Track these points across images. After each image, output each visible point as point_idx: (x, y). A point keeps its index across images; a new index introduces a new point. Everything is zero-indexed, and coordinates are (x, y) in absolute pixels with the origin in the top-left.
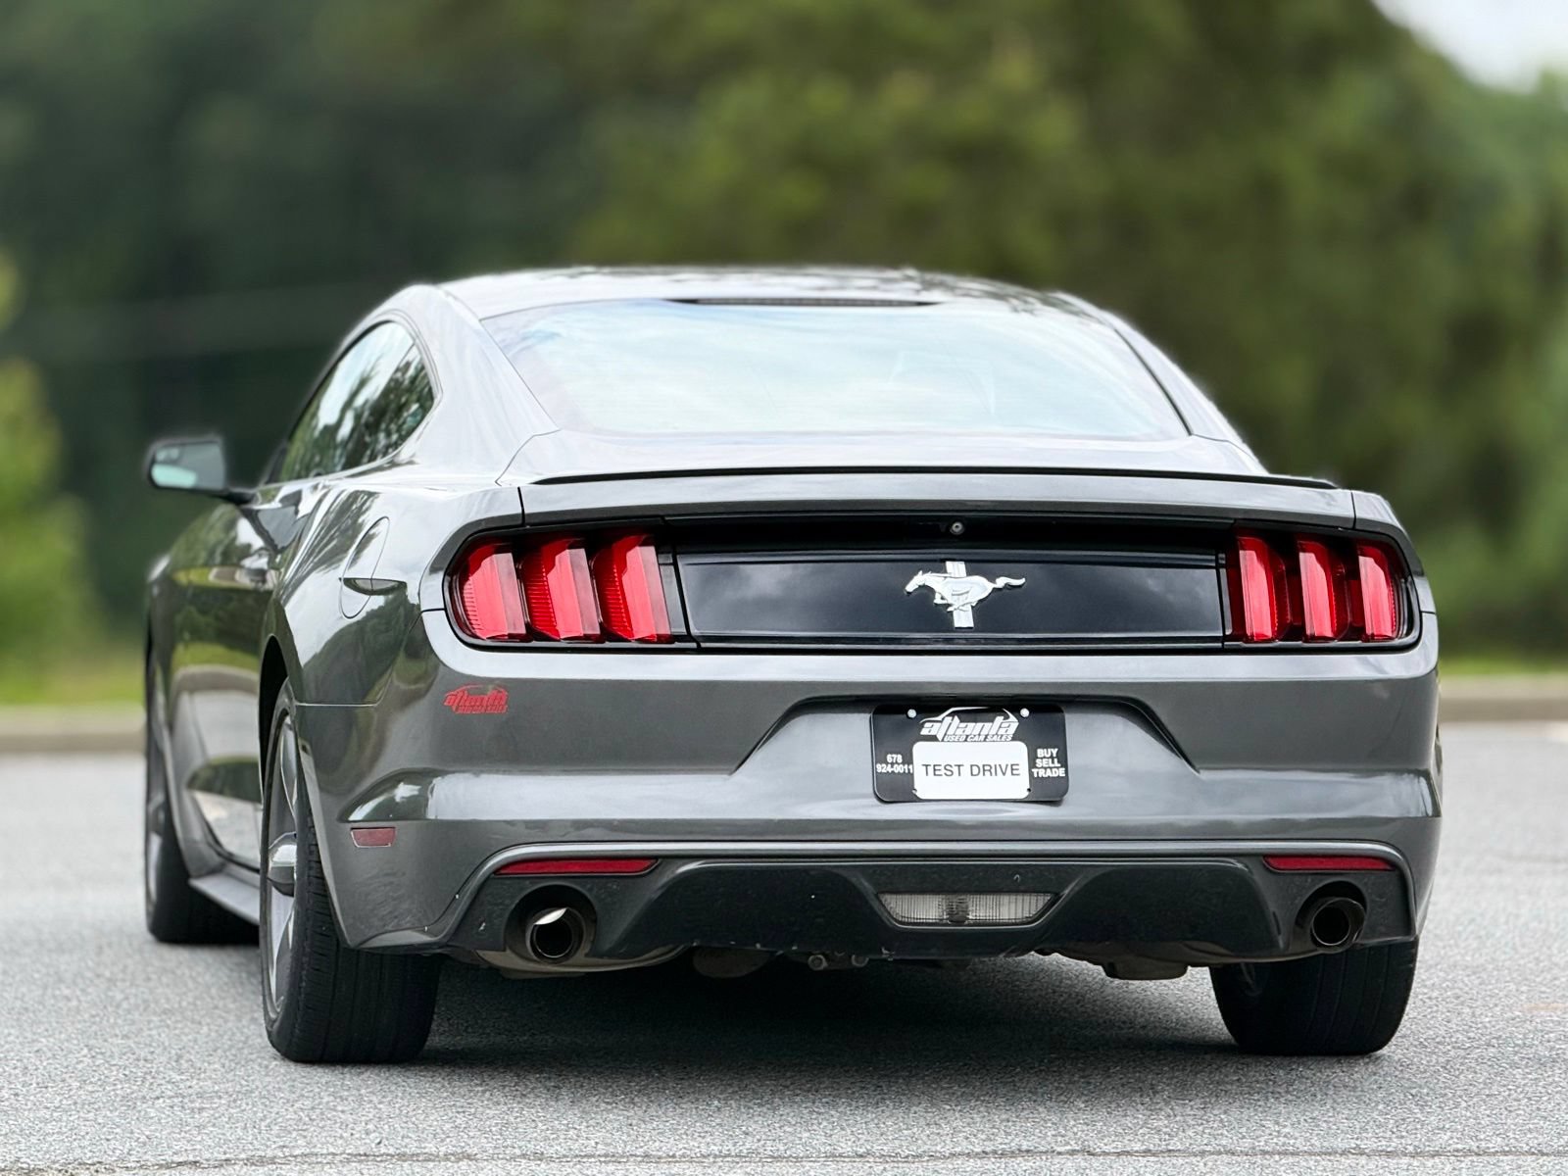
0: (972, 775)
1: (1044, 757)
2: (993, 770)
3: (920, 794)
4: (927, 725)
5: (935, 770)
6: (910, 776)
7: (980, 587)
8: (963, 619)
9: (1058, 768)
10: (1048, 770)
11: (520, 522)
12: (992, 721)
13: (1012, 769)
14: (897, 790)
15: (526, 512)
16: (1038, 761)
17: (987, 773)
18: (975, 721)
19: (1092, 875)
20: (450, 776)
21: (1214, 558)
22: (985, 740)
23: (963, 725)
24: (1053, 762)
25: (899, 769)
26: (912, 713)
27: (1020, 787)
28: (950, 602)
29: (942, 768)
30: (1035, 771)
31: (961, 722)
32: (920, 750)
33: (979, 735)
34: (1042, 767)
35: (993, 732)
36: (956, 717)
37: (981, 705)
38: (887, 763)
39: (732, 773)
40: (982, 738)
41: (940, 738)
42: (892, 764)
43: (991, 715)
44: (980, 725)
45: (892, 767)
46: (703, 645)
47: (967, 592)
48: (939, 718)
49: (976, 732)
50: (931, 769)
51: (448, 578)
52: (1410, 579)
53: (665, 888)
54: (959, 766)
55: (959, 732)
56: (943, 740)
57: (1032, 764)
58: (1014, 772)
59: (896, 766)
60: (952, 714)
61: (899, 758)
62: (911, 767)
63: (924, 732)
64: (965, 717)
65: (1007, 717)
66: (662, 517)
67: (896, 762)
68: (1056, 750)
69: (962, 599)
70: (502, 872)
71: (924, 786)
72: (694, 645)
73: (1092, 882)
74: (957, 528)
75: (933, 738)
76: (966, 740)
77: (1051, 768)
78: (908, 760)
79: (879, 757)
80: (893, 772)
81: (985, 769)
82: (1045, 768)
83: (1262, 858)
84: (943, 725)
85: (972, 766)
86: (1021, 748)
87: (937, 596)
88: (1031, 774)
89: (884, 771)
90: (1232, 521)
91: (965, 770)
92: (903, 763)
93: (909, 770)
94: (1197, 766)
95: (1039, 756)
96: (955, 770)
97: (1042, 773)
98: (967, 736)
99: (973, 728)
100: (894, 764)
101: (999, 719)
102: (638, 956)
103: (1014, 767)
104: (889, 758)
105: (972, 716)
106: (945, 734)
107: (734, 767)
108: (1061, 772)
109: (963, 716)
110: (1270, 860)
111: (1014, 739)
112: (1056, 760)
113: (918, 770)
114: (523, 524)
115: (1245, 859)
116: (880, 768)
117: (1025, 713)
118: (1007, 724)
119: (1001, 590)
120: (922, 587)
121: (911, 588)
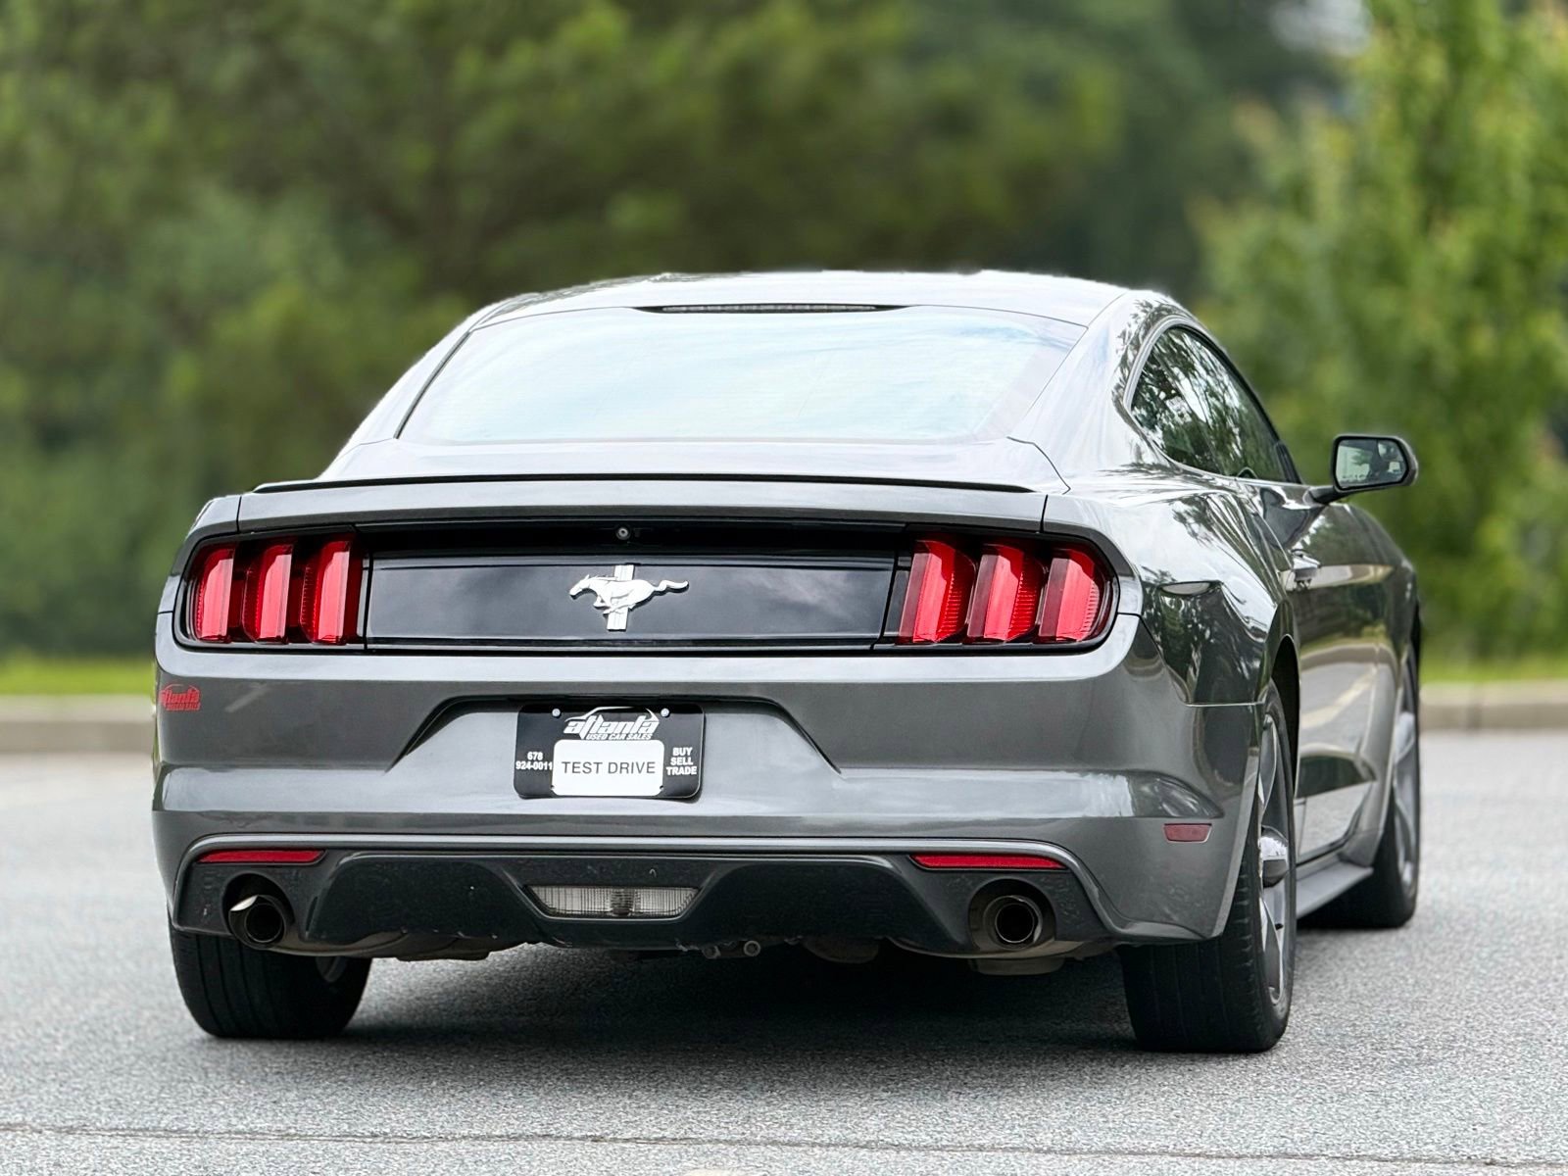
0: (609, 772)
1: (679, 756)
2: (630, 768)
3: (556, 790)
4: (571, 724)
5: (574, 767)
6: (548, 773)
7: (642, 589)
8: (617, 621)
9: (691, 766)
10: (682, 768)
11: (234, 530)
12: (634, 720)
13: (648, 767)
14: (535, 786)
15: (240, 519)
16: (673, 759)
17: (624, 771)
18: (619, 720)
19: (727, 870)
21: (893, 560)
22: (625, 739)
23: (607, 724)
24: (686, 761)
25: (538, 766)
26: (556, 712)
27: (654, 784)
28: (607, 604)
29: (581, 765)
30: (669, 769)
31: (605, 720)
32: (562, 748)
33: (621, 733)
34: (676, 766)
35: (634, 731)
36: (600, 717)
37: (627, 703)
38: (527, 760)
39: (390, 768)
40: (623, 737)
41: (582, 736)
42: (532, 761)
43: (636, 714)
44: (622, 724)
45: (532, 764)
46: (370, 646)
47: (627, 595)
48: (584, 717)
49: (618, 731)
50: (570, 766)
51: (183, 583)
52: (1115, 579)
53: (334, 879)
54: (598, 764)
55: (602, 730)
56: (585, 739)
57: (667, 763)
58: (650, 770)
59: (535, 763)
60: (596, 714)
61: (540, 755)
62: (550, 764)
63: (567, 730)
64: (609, 716)
65: (649, 717)
66: (353, 524)
67: (537, 760)
68: (691, 749)
69: (622, 602)
70: (203, 860)
71: (561, 783)
72: (361, 646)
74: (623, 533)
75: (576, 737)
76: (607, 739)
77: (684, 766)
78: (549, 757)
79: (521, 755)
80: (532, 769)
81: (623, 767)
82: (679, 767)
83: (908, 856)
84: (588, 724)
85: (610, 764)
86: (659, 747)
87: (599, 599)
88: (665, 771)
89: (523, 768)
90: (903, 525)
91: (604, 768)
92: (543, 761)
93: (548, 767)
94: (837, 766)
95: (674, 754)
96: (593, 767)
97: (675, 771)
98: (609, 735)
99: (616, 727)
100: (535, 761)
101: (642, 718)
103: (650, 765)
104: (530, 755)
105: (616, 715)
106: (588, 733)
107: (390, 764)
108: (693, 771)
109: (606, 714)
110: (918, 858)
111: (653, 738)
112: (690, 759)
113: (557, 767)
114: (238, 532)
115: (889, 857)
116: (522, 765)
117: (665, 712)
118: (648, 723)
119: (662, 593)
120: (587, 591)
121: (574, 591)
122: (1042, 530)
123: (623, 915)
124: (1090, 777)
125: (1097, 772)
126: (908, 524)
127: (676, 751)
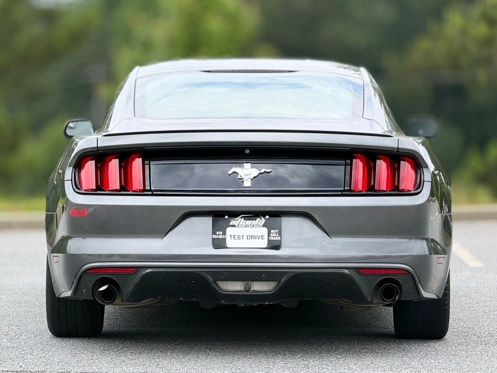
0: (247, 239)
1: (274, 233)
2: (255, 238)
3: (228, 246)
4: (232, 221)
5: (234, 237)
6: (224, 240)
7: (255, 172)
9: (278, 237)
10: (275, 237)
11: (96, 150)
12: (256, 220)
13: (262, 237)
14: (219, 244)
15: (98, 146)
16: (271, 234)
17: (253, 238)
19: (291, 275)
20: (73, 238)
21: (344, 162)
22: (253, 227)
23: (245, 221)
24: (276, 235)
25: (221, 237)
26: (226, 217)
27: (265, 243)
28: (243, 177)
29: (237, 236)
30: (270, 238)
31: (245, 220)
32: (229, 230)
33: (251, 225)
34: (273, 236)
35: (256, 224)
36: (243, 219)
37: (252, 214)
38: (216, 235)
39: (163, 238)
40: (252, 226)
41: (236, 226)
42: (218, 235)
43: (256, 218)
44: (251, 221)
45: (218, 236)
46: (154, 193)
47: (250, 174)
48: (237, 219)
49: (250, 224)
50: (232, 237)
51: (74, 169)
52: (422, 169)
53: (140, 279)
54: (243, 236)
55: (244, 224)
56: (237, 227)
57: (269, 235)
58: (263, 238)
59: (220, 236)
60: (241, 217)
61: (221, 233)
62: (225, 236)
63: (231, 224)
64: (246, 218)
65: (261, 219)
66: (144, 148)
67: (220, 235)
68: (278, 230)
69: (248, 177)
70: (87, 272)
71: (229, 243)
72: (150, 193)
73: (291, 277)
74: (247, 151)
75: (234, 226)
76: (246, 227)
77: (276, 237)
78: (224, 234)
79: (214, 233)
80: (218, 238)
81: (252, 237)
82: (274, 237)
83: (356, 269)
84: (239, 221)
85: (247, 236)
86: (265, 230)
87: (239, 176)
88: (268, 239)
89: (215, 237)
90: (350, 149)
91: (245, 237)
92: (222, 235)
93: (224, 237)
94: (331, 237)
95: (272, 232)
96: (241, 237)
97: (272, 239)
98: (246, 225)
99: (249, 222)
100: (219, 235)
101: (258, 219)
103: (263, 236)
104: (217, 233)
105: (248, 218)
106: (238, 225)
107: (163, 236)
108: (279, 238)
109: (245, 218)
110: (359, 270)
111: (263, 226)
112: (277, 234)
113: (228, 237)
114: (97, 150)
116: (214, 236)
117: (267, 217)
118: (261, 221)
119: (262, 173)
120: (234, 172)
121: (230, 173)
122: (398, 151)
123: (248, 291)
127: (272, 231)
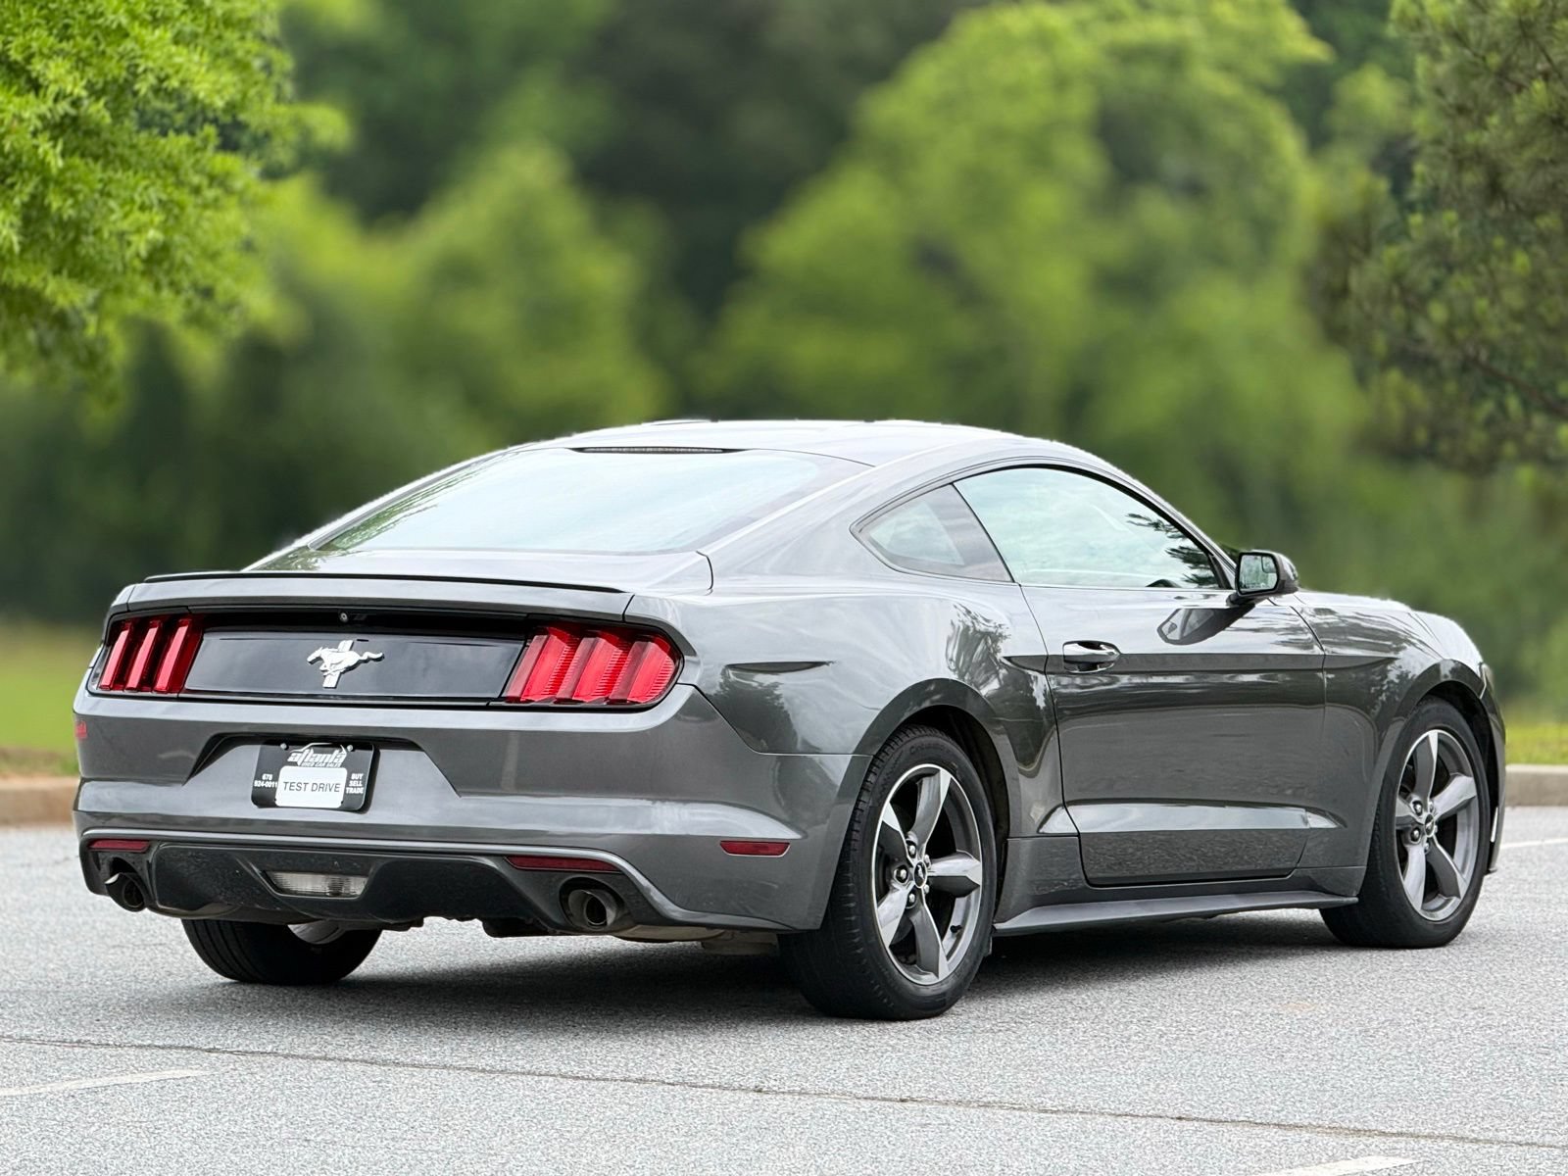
0: (312, 790)
1: (355, 780)
2: (325, 788)
3: (278, 803)
4: (293, 754)
5: (290, 786)
6: (274, 790)
7: (352, 658)
8: (330, 681)
9: (361, 787)
10: (357, 789)
11: (126, 609)
12: (332, 753)
14: (264, 799)
16: (351, 782)
17: (321, 790)
18: (322, 753)
19: (386, 862)
21: (523, 641)
23: (315, 755)
24: (361, 783)
25: (268, 785)
26: (283, 746)
27: (339, 800)
28: (328, 668)
29: (295, 784)
30: (348, 789)
31: (314, 753)
32: (285, 772)
33: (323, 762)
34: (352, 787)
35: (331, 760)
36: (312, 750)
37: (329, 740)
38: (262, 780)
39: (184, 783)
40: (324, 765)
41: (299, 764)
42: (265, 781)
43: (333, 749)
44: (324, 755)
45: (264, 783)
47: (342, 662)
48: (302, 750)
49: (321, 761)
50: (288, 785)
53: (154, 861)
54: (306, 783)
55: (312, 760)
57: (347, 785)
58: (337, 789)
59: (267, 782)
60: (310, 748)
61: (270, 777)
62: (276, 783)
63: (290, 759)
64: (318, 749)
65: (341, 751)
66: (187, 607)
67: (268, 780)
68: (363, 775)
69: (338, 667)
71: (281, 798)
74: (344, 617)
75: (294, 764)
76: (314, 766)
78: (276, 779)
79: (258, 776)
80: (264, 786)
81: (321, 787)
82: (354, 787)
83: (507, 857)
84: (304, 754)
85: (313, 784)
86: (344, 771)
87: (324, 665)
88: (345, 790)
89: (259, 786)
90: (526, 615)
91: (309, 787)
92: (272, 780)
93: (275, 785)
94: (458, 790)
95: (352, 778)
96: (303, 786)
97: (353, 791)
98: (315, 763)
99: (321, 757)
101: (337, 751)
102: (195, 909)
103: (337, 786)
104: (264, 777)
106: (302, 761)
107: (185, 780)
108: (362, 790)
110: (516, 859)
111: (341, 766)
113: (280, 785)
114: (129, 611)
115: (493, 858)
116: (258, 784)
117: (350, 748)
118: (340, 755)
119: (366, 661)
120: (319, 658)
121: (310, 659)
122: (624, 621)
123: (338, 894)
124: (658, 804)
125: (663, 800)
126: (529, 614)
127: (354, 776)
